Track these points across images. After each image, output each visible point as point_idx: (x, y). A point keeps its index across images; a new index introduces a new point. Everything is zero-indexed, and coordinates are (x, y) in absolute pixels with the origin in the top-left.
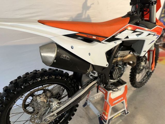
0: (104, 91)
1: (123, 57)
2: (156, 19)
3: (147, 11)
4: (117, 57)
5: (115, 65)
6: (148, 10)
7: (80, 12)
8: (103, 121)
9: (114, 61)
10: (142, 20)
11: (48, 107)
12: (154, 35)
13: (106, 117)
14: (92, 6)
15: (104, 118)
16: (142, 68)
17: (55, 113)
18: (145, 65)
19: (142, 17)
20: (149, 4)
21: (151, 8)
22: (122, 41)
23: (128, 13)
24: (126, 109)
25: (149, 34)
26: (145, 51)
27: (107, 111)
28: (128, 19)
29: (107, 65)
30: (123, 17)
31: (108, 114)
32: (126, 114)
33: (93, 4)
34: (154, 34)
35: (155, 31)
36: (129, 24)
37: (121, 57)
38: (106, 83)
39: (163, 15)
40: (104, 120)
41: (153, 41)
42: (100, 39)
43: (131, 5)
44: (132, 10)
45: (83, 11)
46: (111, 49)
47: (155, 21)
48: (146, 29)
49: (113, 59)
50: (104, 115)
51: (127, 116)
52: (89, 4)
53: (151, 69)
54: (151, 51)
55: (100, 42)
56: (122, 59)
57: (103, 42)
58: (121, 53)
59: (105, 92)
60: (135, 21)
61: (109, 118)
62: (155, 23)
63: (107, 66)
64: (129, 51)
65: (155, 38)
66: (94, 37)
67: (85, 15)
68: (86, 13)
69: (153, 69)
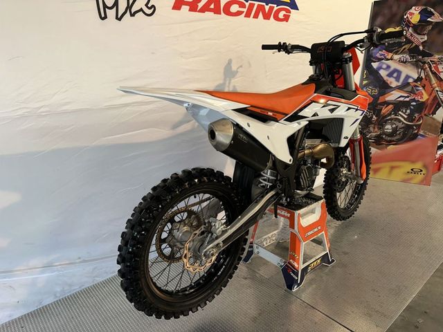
0: (286, 214)
1: (314, 148)
2: (356, 84)
3: (339, 73)
4: (304, 149)
5: (302, 163)
6: (341, 72)
7: (221, 82)
8: (292, 274)
9: (300, 155)
10: (335, 86)
11: (206, 234)
12: (357, 110)
13: (296, 265)
14: (239, 70)
15: (293, 266)
16: (344, 179)
17: (220, 240)
18: (349, 173)
19: (333, 82)
20: (342, 62)
21: (345, 67)
22: (309, 121)
23: (310, 77)
24: (328, 251)
25: (349, 109)
26: (347, 138)
27: (296, 252)
28: (313, 86)
29: (290, 161)
30: (303, 84)
31: (299, 258)
32: (330, 263)
33: (241, 66)
34: (356, 108)
35: (356, 102)
36: (316, 94)
37: (310, 148)
38: (291, 196)
39: (365, 82)
40: (293, 272)
41: (357, 120)
42: (278, 116)
43: (311, 65)
44: (317, 72)
45: (225, 79)
46: (294, 134)
47: (354, 88)
48: (343, 100)
49: (298, 152)
50: (291, 261)
51: (333, 267)
52: (234, 68)
53: (361, 176)
54: (356, 140)
55: (277, 122)
56: (312, 153)
57: (282, 121)
58: (308, 142)
59: (289, 215)
60: (323, 89)
61: (302, 266)
62: (355, 91)
63: (290, 163)
64: (319, 140)
65: (358, 115)
66: (270, 114)
67: (229, 87)
68: (229, 83)
69: (364, 177)
